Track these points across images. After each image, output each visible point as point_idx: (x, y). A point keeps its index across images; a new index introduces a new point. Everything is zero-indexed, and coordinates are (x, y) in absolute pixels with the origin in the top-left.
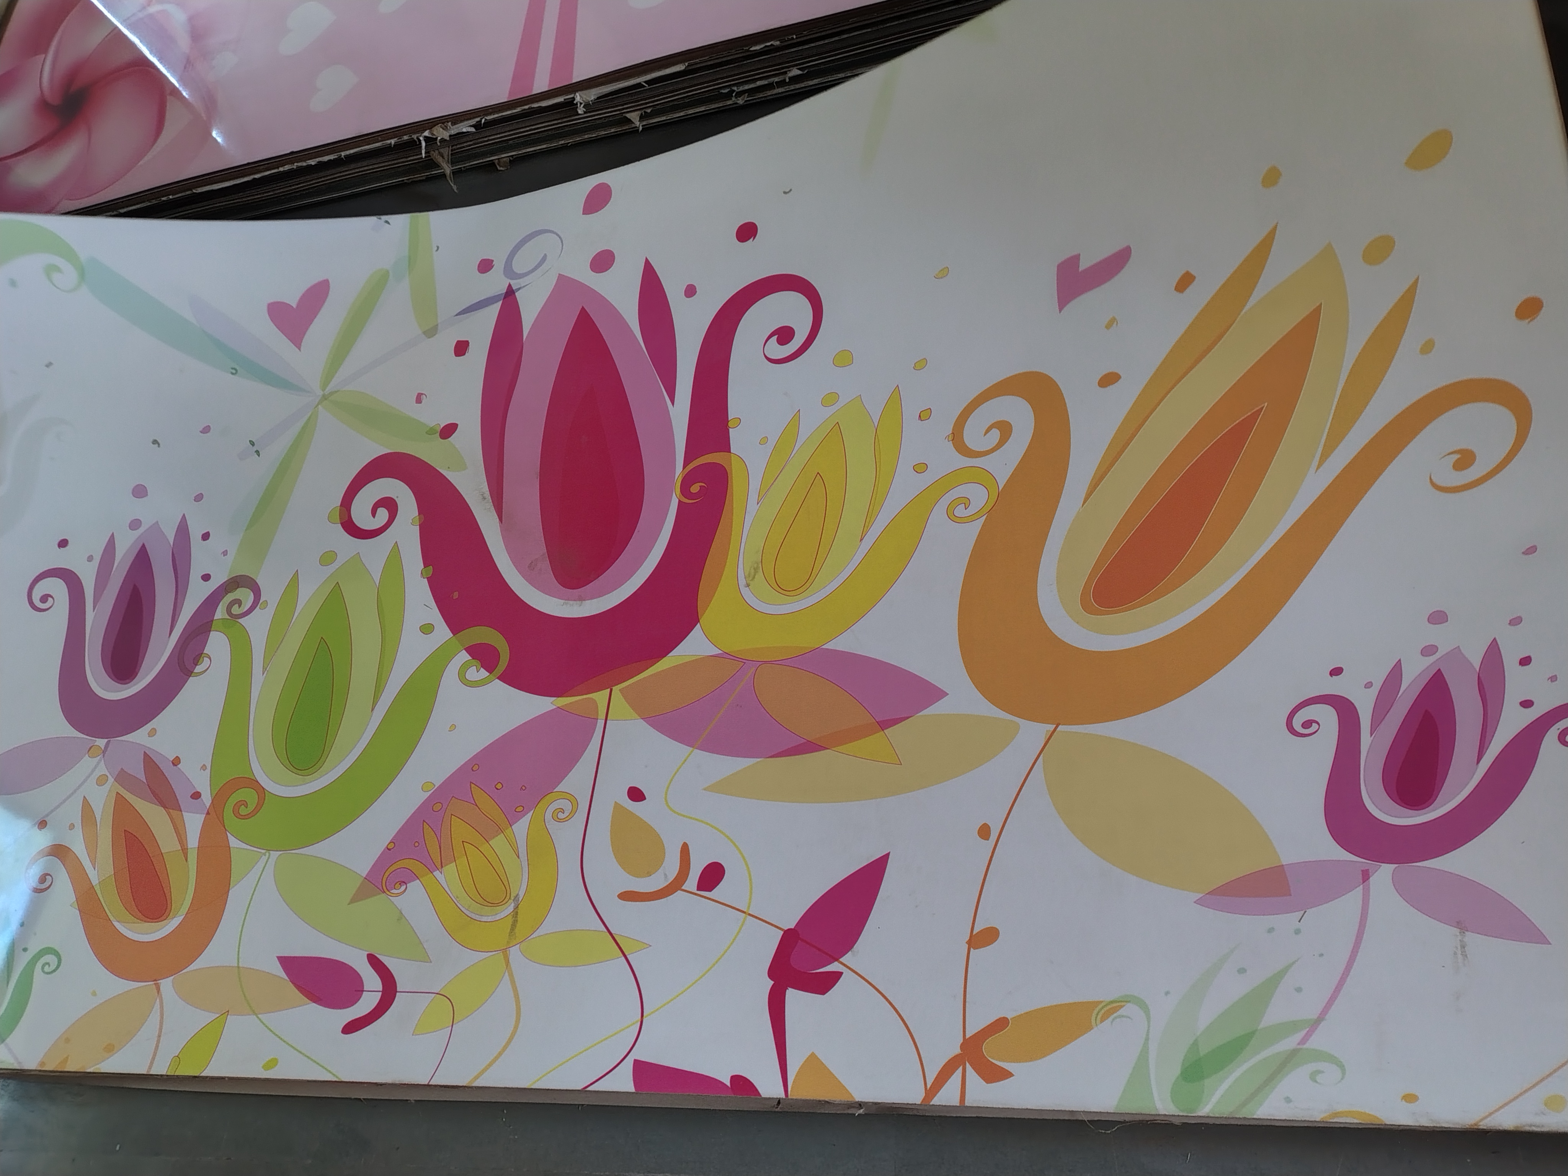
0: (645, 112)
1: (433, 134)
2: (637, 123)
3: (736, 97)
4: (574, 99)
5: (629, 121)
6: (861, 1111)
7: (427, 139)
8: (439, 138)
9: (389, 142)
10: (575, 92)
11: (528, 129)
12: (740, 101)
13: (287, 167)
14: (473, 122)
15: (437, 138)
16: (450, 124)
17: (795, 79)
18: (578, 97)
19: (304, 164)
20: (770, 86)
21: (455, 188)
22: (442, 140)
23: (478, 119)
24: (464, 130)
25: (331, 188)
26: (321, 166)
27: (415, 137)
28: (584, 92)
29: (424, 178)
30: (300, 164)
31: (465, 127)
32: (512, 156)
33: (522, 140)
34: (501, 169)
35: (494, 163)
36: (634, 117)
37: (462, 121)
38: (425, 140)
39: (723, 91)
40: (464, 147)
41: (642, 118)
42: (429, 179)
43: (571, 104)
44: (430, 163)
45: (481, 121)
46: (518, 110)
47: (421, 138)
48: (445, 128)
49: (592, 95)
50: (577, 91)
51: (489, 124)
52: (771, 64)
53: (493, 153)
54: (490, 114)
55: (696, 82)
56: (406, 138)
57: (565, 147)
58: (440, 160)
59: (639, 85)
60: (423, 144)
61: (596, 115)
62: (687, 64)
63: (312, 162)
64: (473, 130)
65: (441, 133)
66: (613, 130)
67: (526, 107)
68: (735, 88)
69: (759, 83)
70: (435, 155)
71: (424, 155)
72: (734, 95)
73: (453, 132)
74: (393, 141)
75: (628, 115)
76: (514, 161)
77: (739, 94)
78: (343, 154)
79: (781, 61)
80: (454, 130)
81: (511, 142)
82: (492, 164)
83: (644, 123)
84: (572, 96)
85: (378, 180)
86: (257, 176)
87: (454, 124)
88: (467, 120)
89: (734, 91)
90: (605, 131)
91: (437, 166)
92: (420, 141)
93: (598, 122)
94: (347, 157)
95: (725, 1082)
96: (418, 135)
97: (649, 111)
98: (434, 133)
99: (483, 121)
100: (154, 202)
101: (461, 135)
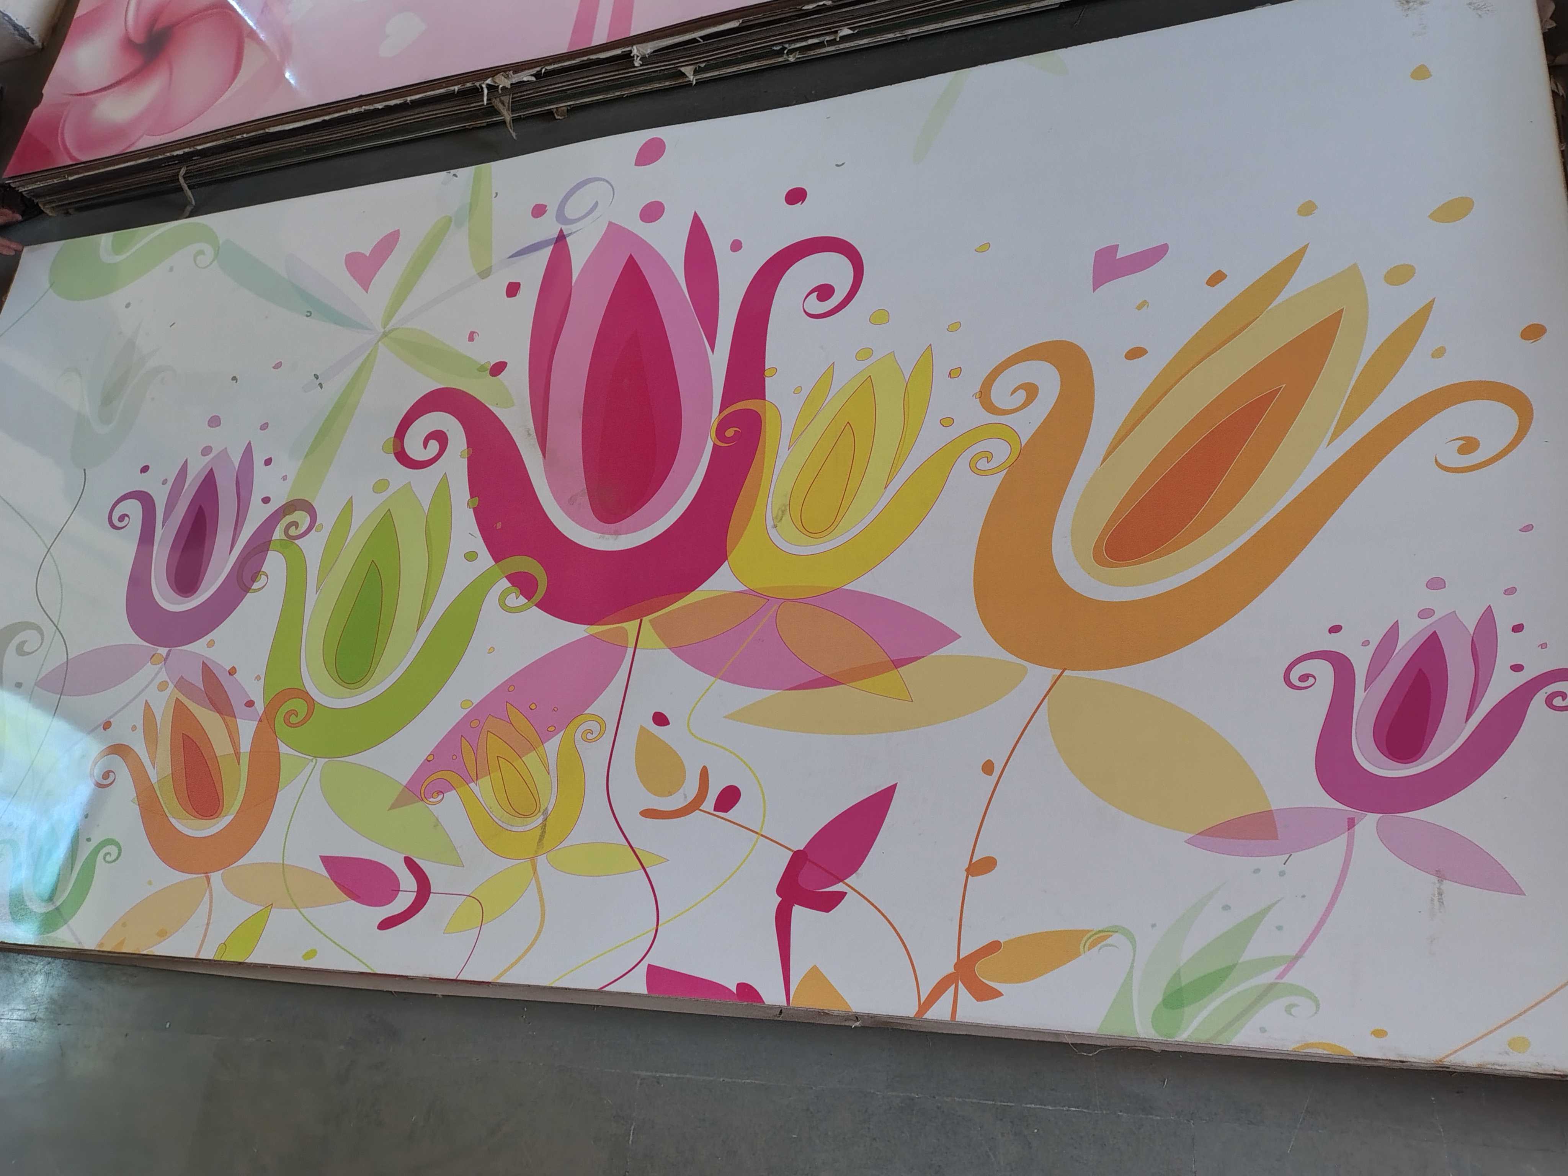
0: (699, 67)
1: (496, 83)
2: (691, 78)
3: (788, 54)
4: (631, 52)
5: (683, 75)
6: (858, 1024)
7: (489, 87)
8: (501, 86)
9: (452, 88)
10: (632, 45)
11: (586, 79)
12: (792, 59)
13: (355, 110)
14: (534, 71)
15: (498, 86)
16: (511, 72)
17: (845, 39)
18: (635, 50)
19: (371, 107)
20: (821, 45)
21: (514, 135)
22: (504, 88)
23: (538, 69)
24: (525, 79)
25: (395, 131)
26: (388, 110)
27: (477, 84)
28: (641, 45)
29: (485, 124)
30: (367, 108)
31: (526, 76)
32: (570, 106)
33: (580, 90)
34: (559, 117)
35: (552, 112)
36: (688, 71)
37: (522, 70)
38: (487, 88)
39: (775, 48)
40: (524, 96)
41: (696, 72)
42: (490, 125)
43: (627, 57)
44: (492, 110)
45: (541, 71)
46: (577, 61)
47: (484, 86)
48: (507, 77)
49: (649, 48)
50: (634, 44)
51: (549, 73)
52: (822, 23)
53: (551, 102)
54: (550, 64)
55: (748, 39)
56: (469, 85)
57: (620, 98)
58: (501, 107)
59: (694, 40)
60: (486, 91)
61: (651, 68)
62: (741, 21)
63: (379, 106)
64: (533, 79)
65: (503, 82)
66: (667, 83)
67: (585, 58)
68: (787, 46)
69: (810, 42)
70: (496, 103)
71: (485, 103)
72: (785, 52)
73: (514, 81)
74: (456, 88)
75: (683, 69)
76: (572, 110)
77: (791, 52)
78: (409, 99)
79: (832, 21)
80: (516, 78)
81: (569, 92)
82: (550, 113)
83: (698, 77)
84: (629, 49)
85: (441, 125)
86: (327, 118)
87: (515, 72)
88: (529, 69)
89: (786, 48)
90: (660, 83)
91: (497, 113)
92: (482, 88)
93: (653, 75)
94: (412, 101)
95: (731, 989)
96: (480, 83)
97: (702, 65)
98: (497, 81)
99: (543, 71)
100: (230, 140)
101: (522, 83)
